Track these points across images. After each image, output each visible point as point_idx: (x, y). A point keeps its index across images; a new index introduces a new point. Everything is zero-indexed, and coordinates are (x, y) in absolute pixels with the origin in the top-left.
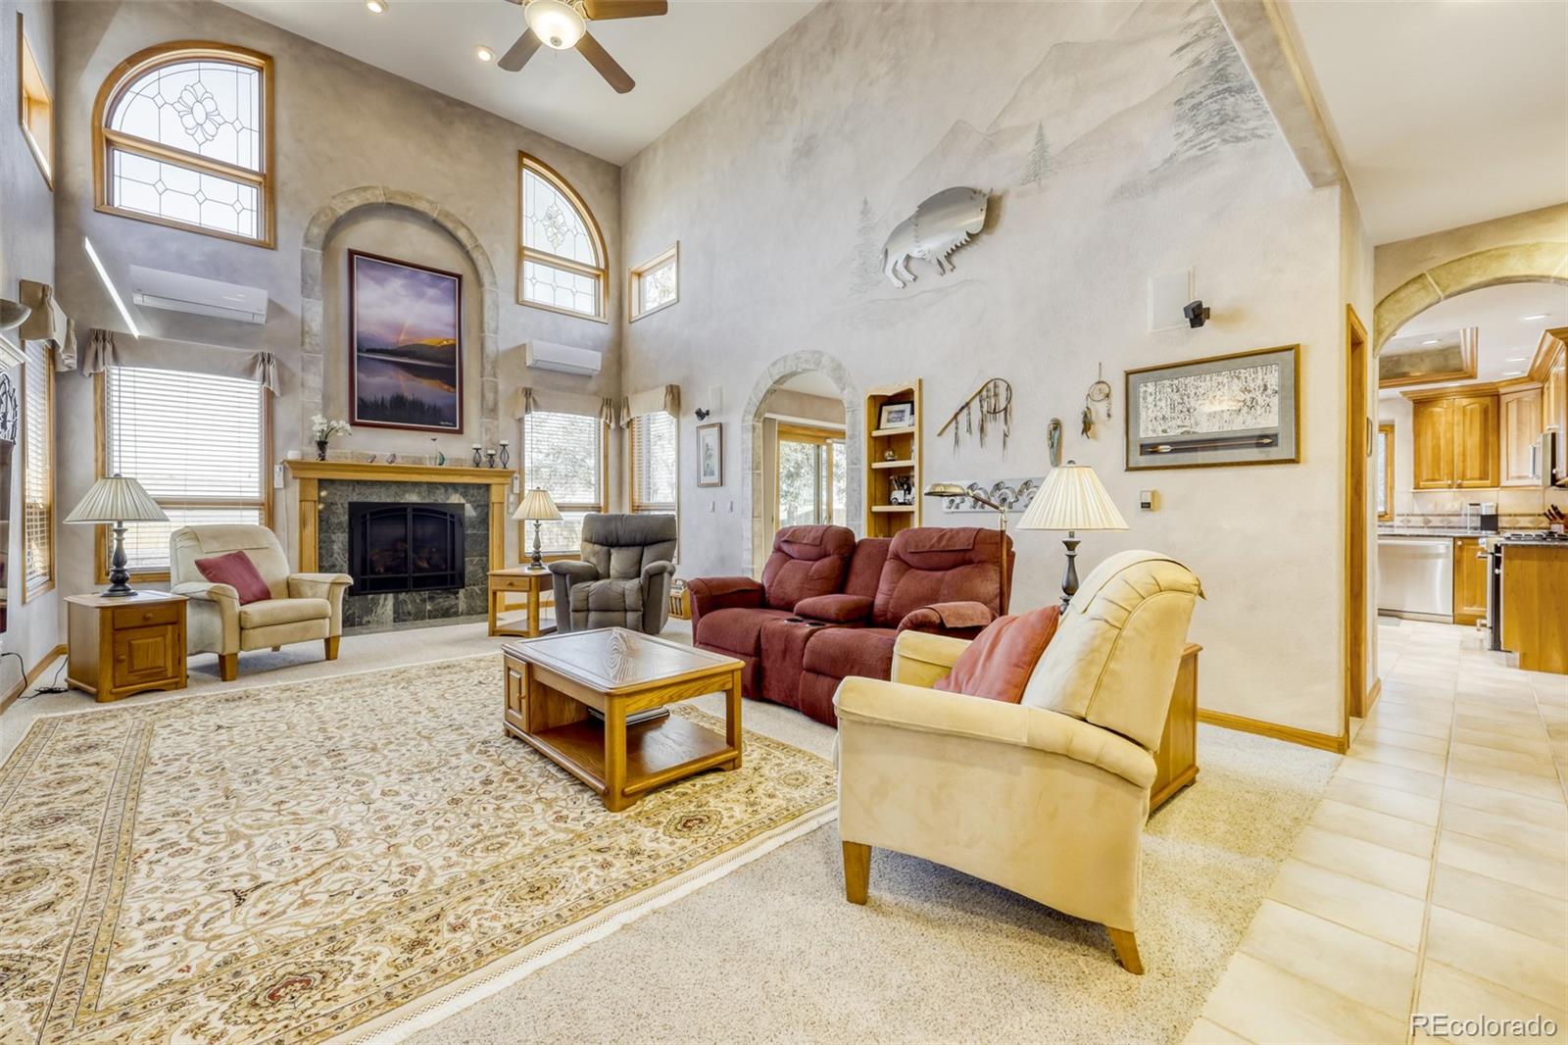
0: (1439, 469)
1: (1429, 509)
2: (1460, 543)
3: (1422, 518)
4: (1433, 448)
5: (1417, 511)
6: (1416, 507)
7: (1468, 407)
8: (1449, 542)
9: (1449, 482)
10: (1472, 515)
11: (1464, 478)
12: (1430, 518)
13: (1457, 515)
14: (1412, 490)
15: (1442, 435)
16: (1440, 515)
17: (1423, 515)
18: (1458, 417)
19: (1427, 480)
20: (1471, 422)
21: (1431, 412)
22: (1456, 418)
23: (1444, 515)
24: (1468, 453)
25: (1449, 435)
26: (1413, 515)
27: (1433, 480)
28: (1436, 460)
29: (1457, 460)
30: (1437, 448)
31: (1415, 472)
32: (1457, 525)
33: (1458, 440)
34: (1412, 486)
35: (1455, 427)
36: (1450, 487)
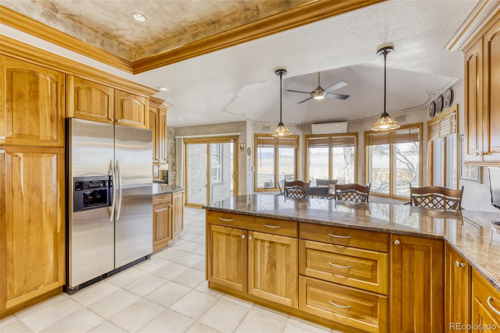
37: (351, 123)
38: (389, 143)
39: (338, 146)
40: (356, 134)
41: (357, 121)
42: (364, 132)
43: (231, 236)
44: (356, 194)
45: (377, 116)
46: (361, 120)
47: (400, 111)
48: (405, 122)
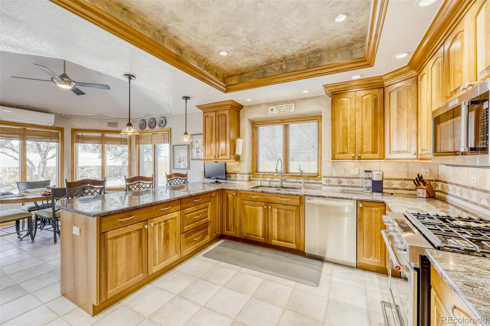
0: (347, 144)
1: (341, 173)
2: (361, 205)
3: (336, 179)
4: (343, 128)
5: (334, 175)
6: (334, 171)
7: (365, 97)
8: (353, 204)
9: (353, 155)
10: (366, 179)
11: (361, 152)
12: (342, 179)
13: (357, 178)
14: (331, 160)
15: (348, 119)
16: (347, 178)
17: (338, 177)
18: (358, 105)
19: (340, 153)
20: (366, 109)
21: (341, 101)
22: (357, 105)
23: (349, 178)
24: (365, 132)
25: (352, 119)
26: (332, 177)
27: (343, 153)
28: (345, 138)
29: (358, 137)
30: (345, 128)
31: (332, 146)
32: (357, 185)
33: (358, 124)
34: (331, 158)
35: (357, 112)
36: (353, 158)
37: (59, 117)
38: (101, 143)
39: (30, 139)
40: (62, 130)
41: (63, 116)
42: (72, 129)
43: (131, 233)
44: (142, 184)
45: (90, 117)
46: (68, 116)
47: (114, 118)
48: (116, 128)
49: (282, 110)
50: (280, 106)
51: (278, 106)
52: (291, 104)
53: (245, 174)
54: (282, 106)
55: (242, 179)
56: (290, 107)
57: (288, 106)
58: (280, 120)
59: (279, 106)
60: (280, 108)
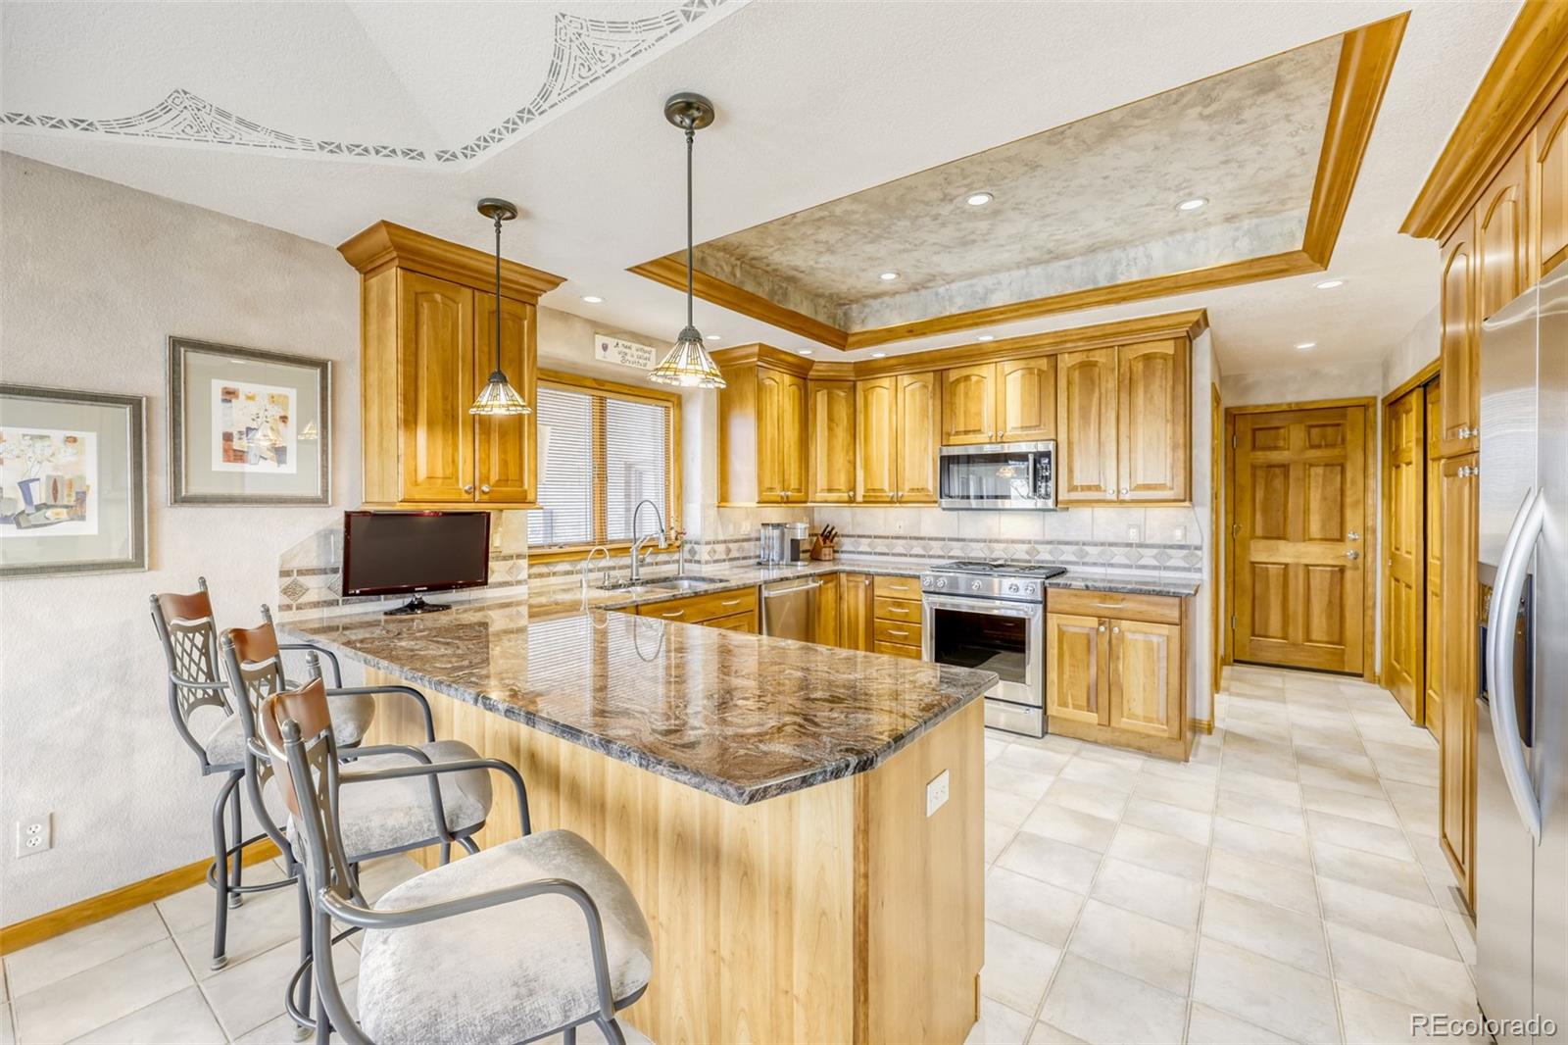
0: (774, 472)
3: (724, 547)
4: (771, 440)
6: (720, 529)
11: (789, 489)
12: (731, 546)
13: (749, 539)
15: (776, 424)
16: (737, 541)
17: (725, 542)
19: (767, 490)
20: (793, 410)
22: (785, 400)
23: (740, 541)
26: (718, 542)
27: (771, 489)
28: (773, 461)
49: (628, 357)
50: (626, 343)
51: (621, 342)
52: (649, 349)
53: (519, 556)
54: (629, 344)
55: (508, 578)
56: (646, 355)
57: (642, 349)
58: (595, 380)
59: (624, 342)
60: (625, 350)
